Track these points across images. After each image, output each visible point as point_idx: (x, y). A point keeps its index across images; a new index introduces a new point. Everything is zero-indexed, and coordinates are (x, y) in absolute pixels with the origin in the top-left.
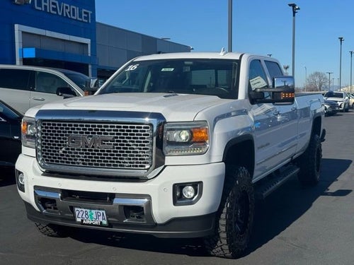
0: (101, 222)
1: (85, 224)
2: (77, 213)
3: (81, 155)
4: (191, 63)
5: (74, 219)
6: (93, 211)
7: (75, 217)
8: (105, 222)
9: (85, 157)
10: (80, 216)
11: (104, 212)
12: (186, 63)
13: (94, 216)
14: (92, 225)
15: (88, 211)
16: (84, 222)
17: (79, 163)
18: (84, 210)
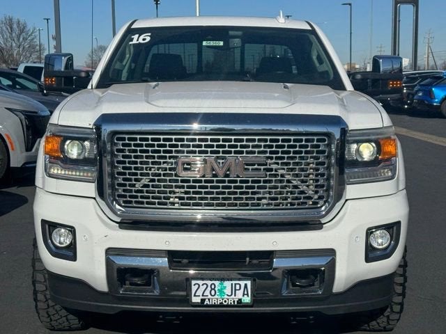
0: (240, 300)
1: (207, 306)
2: (194, 288)
3: (177, 190)
4: (240, 33)
5: (186, 300)
6: (227, 284)
7: (189, 294)
8: (247, 300)
9: (186, 193)
10: (200, 293)
11: (249, 283)
12: (231, 33)
13: (228, 291)
14: (221, 305)
15: (217, 283)
16: (207, 302)
17: (173, 204)
18: (209, 283)
